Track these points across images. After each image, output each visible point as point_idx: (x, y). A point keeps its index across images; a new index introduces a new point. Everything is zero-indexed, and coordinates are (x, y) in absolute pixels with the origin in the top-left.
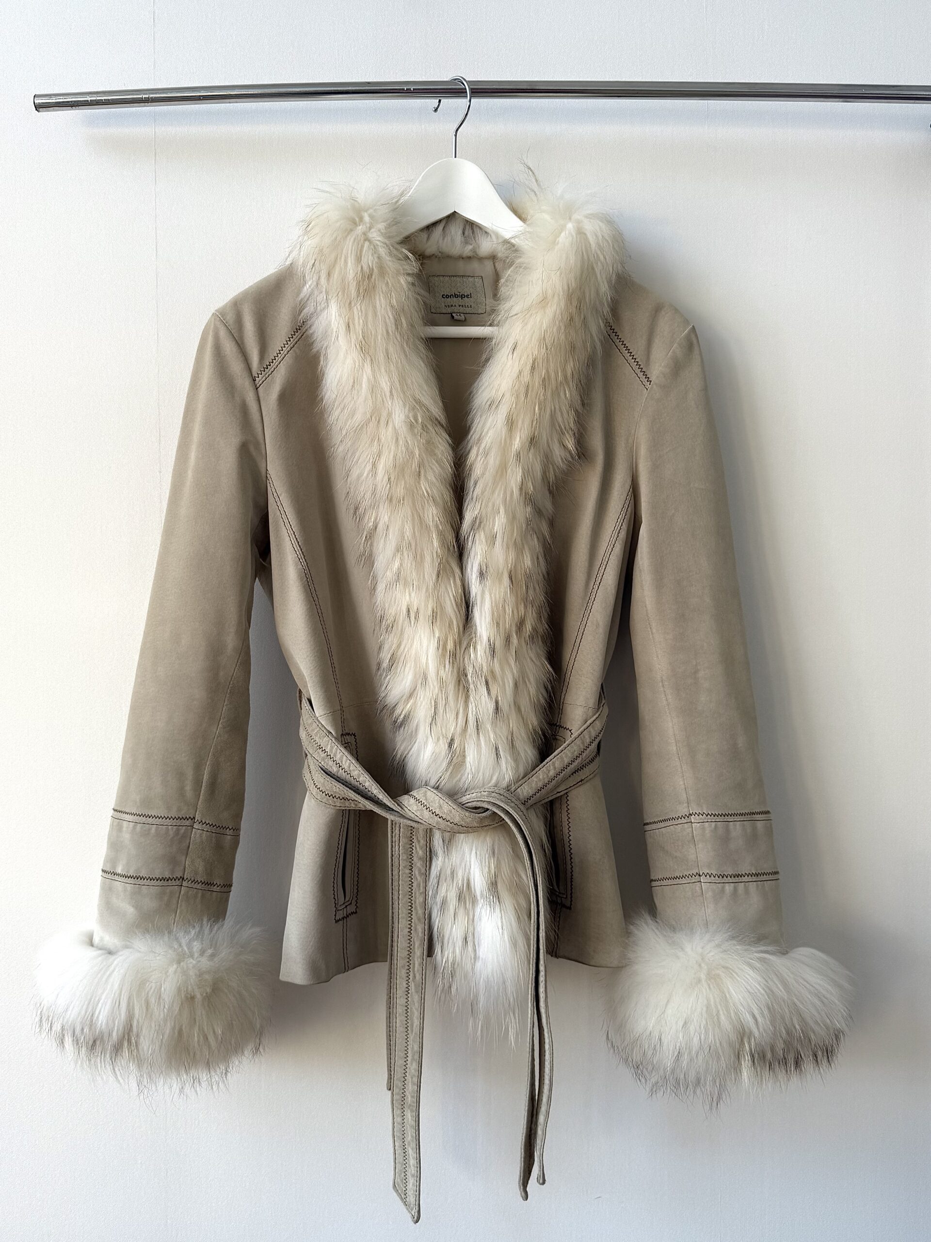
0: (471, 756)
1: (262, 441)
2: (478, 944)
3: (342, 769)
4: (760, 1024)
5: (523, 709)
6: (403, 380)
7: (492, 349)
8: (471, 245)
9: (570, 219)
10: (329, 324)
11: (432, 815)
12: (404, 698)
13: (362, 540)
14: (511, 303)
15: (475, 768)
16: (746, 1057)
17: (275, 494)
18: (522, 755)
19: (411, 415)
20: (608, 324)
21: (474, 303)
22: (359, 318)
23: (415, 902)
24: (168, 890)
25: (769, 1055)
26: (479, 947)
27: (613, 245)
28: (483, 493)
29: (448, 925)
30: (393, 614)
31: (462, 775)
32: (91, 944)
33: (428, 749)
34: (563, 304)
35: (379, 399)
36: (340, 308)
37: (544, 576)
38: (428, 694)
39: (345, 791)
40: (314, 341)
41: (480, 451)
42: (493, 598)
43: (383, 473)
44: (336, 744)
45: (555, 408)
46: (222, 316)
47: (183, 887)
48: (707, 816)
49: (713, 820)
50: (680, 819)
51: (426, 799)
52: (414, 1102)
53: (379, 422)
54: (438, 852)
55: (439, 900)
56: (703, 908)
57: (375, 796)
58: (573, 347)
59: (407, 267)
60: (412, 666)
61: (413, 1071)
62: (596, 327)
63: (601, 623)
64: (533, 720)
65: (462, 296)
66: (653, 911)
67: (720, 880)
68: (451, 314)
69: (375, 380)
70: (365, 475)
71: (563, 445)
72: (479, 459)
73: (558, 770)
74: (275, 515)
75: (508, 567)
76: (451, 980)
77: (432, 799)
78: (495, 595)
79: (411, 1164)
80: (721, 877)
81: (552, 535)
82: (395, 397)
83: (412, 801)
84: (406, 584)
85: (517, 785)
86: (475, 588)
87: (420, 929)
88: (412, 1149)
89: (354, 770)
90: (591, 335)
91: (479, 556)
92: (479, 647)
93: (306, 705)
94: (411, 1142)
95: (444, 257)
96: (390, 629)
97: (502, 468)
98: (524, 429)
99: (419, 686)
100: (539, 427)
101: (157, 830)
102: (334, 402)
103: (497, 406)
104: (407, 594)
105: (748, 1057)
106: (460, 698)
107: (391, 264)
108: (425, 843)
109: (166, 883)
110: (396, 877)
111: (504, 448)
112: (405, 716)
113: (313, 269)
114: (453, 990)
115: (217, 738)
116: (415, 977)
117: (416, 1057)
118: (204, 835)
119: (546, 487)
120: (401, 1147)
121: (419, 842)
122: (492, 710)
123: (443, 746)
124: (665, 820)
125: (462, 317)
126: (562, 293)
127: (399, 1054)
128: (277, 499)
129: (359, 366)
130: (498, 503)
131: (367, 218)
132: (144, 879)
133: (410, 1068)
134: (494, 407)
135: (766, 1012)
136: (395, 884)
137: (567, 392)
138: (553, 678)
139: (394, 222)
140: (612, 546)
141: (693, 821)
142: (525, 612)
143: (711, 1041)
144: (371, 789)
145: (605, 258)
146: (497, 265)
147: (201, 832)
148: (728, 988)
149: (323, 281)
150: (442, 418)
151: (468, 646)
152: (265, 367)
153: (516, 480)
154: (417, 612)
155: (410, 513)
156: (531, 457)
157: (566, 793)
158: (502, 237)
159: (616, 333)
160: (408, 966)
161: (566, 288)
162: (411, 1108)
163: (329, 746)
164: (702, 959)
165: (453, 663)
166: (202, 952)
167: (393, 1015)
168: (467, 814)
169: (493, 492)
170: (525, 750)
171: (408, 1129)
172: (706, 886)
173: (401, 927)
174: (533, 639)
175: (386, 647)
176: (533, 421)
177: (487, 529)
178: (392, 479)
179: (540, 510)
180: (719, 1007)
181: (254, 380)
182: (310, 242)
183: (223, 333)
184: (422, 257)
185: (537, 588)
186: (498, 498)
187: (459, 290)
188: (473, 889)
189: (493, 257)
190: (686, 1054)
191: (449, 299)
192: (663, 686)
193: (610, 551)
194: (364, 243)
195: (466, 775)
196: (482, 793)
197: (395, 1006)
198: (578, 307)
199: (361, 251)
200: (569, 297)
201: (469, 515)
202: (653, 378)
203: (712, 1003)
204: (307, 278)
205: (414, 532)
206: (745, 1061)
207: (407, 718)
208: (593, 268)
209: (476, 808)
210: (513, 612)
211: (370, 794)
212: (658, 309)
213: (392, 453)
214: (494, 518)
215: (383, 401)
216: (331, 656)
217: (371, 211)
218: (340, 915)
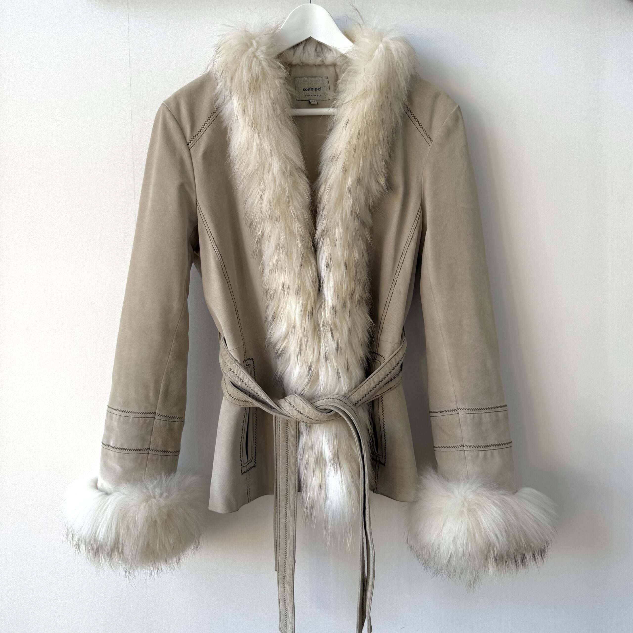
0: (323, 376)
1: (193, 182)
2: (328, 490)
3: (244, 383)
4: (500, 541)
5: (354, 346)
6: (278, 144)
7: (333, 123)
8: (321, 57)
9: (381, 41)
10: (232, 110)
11: (298, 413)
12: (282, 339)
13: (255, 242)
14: (345, 95)
15: (324, 384)
16: (492, 559)
17: (202, 214)
18: (354, 374)
19: (283, 166)
20: (405, 105)
21: (323, 93)
22: (250, 106)
23: (290, 462)
24: (141, 456)
25: (505, 557)
26: (328, 492)
27: (408, 57)
28: (328, 213)
29: (310, 477)
30: (274, 288)
31: (317, 387)
32: (96, 487)
33: (296, 370)
34: (377, 95)
35: (264, 156)
36: (239, 100)
37: (366, 263)
38: (296, 337)
39: (246, 397)
40: (224, 120)
41: (327, 187)
42: (335, 278)
43: (267, 202)
44: (240, 368)
45: (372, 160)
46: (168, 105)
47: (149, 454)
48: (468, 410)
49: (472, 413)
50: (451, 412)
51: (295, 403)
52: (290, 580)
53: (263, 170)
54: (304, 433)
55: (304, 462)
56: (466, 466)
57: (264, 400)
58: (384, 122)
59: (279, 73)
60: (286, 320)
61: (290, 562)
62: (398, 109)
63: (402, 291)
64: (361, 352)
65: (316, 90)
66: (435, 467)
67: (477, 449)
68: (309, 100)
69: (261, 145)
70: (256, 203)
71: (378, 182)
72: (326, 192)
73: (376, 383)
74: (202, 227)
75: (344, 259)
76: (311, 510)
77: (298, 403)
78: (336, 277)
79: (289, 616)
80: (476, 447)
81: (371, 237)
82: (273, 155)
83: (286, 404)
84: (282, 270)
85: (350, 394)
86: (324, 273)
87: (293, 479)
88: (290, 608)
89: (251, 384)
90: (395, 114)
91: (326, 253)
92: (326, 309)
93: (222, 342)
94: (289, 604)
95: (304, 65)
96: (272, 297)
97: (340, 198)
98: (353, 174)
99: (290, 331)
100: (363, 172)
101: (133, 420)
102: (236, 158)
103: (336, 160)
104: (282, 276)
105: (493, 559)
106: (315, 340)
107: (270, 72)
108: (295, 427)
109: (139, 452)
110: (278, 447)
111: (342, 185)
112: (282, 350)
113: (222, 76)
114: (313, 516)
115: (169, 364)
116: (290, 506)
117: (292, 554)
118: (161, 423)
119: (368, 208)
120: (283, 606)
121: (292, 426)
122: (335, 348)
123: (306, 369)
124: (442, 412)
125: (316, 103)
126: (376, 89)
127: (282, 551)
128: (203, 217)
129: (251, 135)
130: (337, 220)
131: (255, 44)
132: (126, 450)
133: (288, 560)
134: (335, 160)
135: (504, 533)
136: (278, 451)
137: (380, 150)
138: (373, 326)
139: (271, 46)
140: (409, 244)
141: (459, 413)
142: (355, 286)
143: (470, 550)
144: (262, 396)
145: (403, 65)
146: (337, 70)
147: (160, 421)
148: (481, 518)
149: (228, 83)
150: (303, 166)
151: (320, 307)
152: (194, 136)
153: (349, 205)
154: (288, 288)
155: (283, 226)
156: (358, 191)
157: (382, 396)
158: (340, 52)
159: (411, 111)
160: (286, 500)
161: (379, 85)
162: (289, 583)
163: (236, 369)
164: (465, 499)
165: (311, 319)
166: (161, 495)
167: (277, 528)
168: (320, 414)
169: (335, 213)
170: (355, 371)
171: (288, 596)
172: (468, 453)
173: (281, 477)
174: (360, 303)
175: (270, 308)
176: (359, 169)
177: (331, 236)
178: (272, 206)
179: (364, 222)
180: (475, 530)
181: (188, 144)
182: (219, 59)
183: (168, 116)
184: (289, 66)
185: (363, 272)
186: (337, 217)
187: (314, 86)
188: (324, 456)
189: (334, 65)
190: (455, 557)
191: (307, 92)
192: (441, 330)
193: (407, 246)
194: (253, 59)
195: (319, 387)
196: (329, 399)
197: (279, 523)
198: (387, 97)
199: (251, 64)
200: (381, 90)
201: (321, 227)
202: (434, 139)
203: (471, 526)
204: (219, 81)
205: (286, 238)
206: (491, 561)
207: (284, 351)
208: (396, 72)
209: (326, 409)
210: (347, 287)
211: (261, 398)
212: (436, 96)
213: (272, 190)
214: (335, 229)
215: (266, 157)
216: (237, 312)
217: (257, 39)
218: (245, 469)
